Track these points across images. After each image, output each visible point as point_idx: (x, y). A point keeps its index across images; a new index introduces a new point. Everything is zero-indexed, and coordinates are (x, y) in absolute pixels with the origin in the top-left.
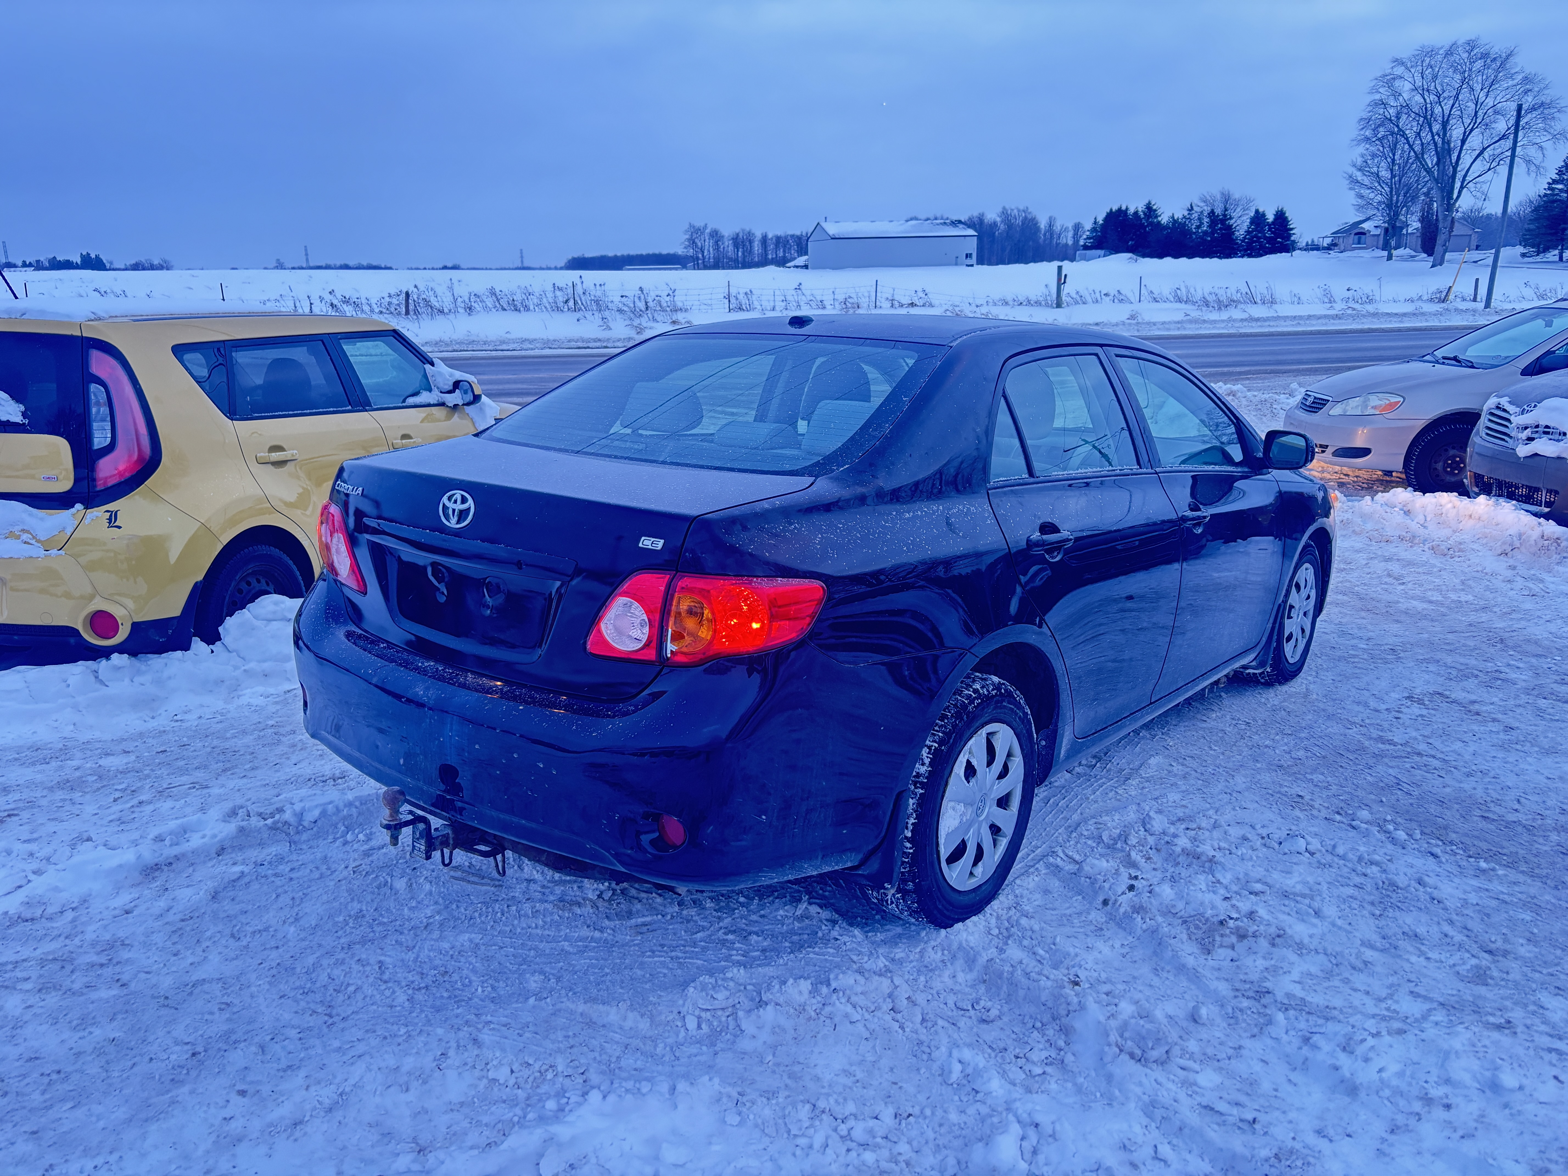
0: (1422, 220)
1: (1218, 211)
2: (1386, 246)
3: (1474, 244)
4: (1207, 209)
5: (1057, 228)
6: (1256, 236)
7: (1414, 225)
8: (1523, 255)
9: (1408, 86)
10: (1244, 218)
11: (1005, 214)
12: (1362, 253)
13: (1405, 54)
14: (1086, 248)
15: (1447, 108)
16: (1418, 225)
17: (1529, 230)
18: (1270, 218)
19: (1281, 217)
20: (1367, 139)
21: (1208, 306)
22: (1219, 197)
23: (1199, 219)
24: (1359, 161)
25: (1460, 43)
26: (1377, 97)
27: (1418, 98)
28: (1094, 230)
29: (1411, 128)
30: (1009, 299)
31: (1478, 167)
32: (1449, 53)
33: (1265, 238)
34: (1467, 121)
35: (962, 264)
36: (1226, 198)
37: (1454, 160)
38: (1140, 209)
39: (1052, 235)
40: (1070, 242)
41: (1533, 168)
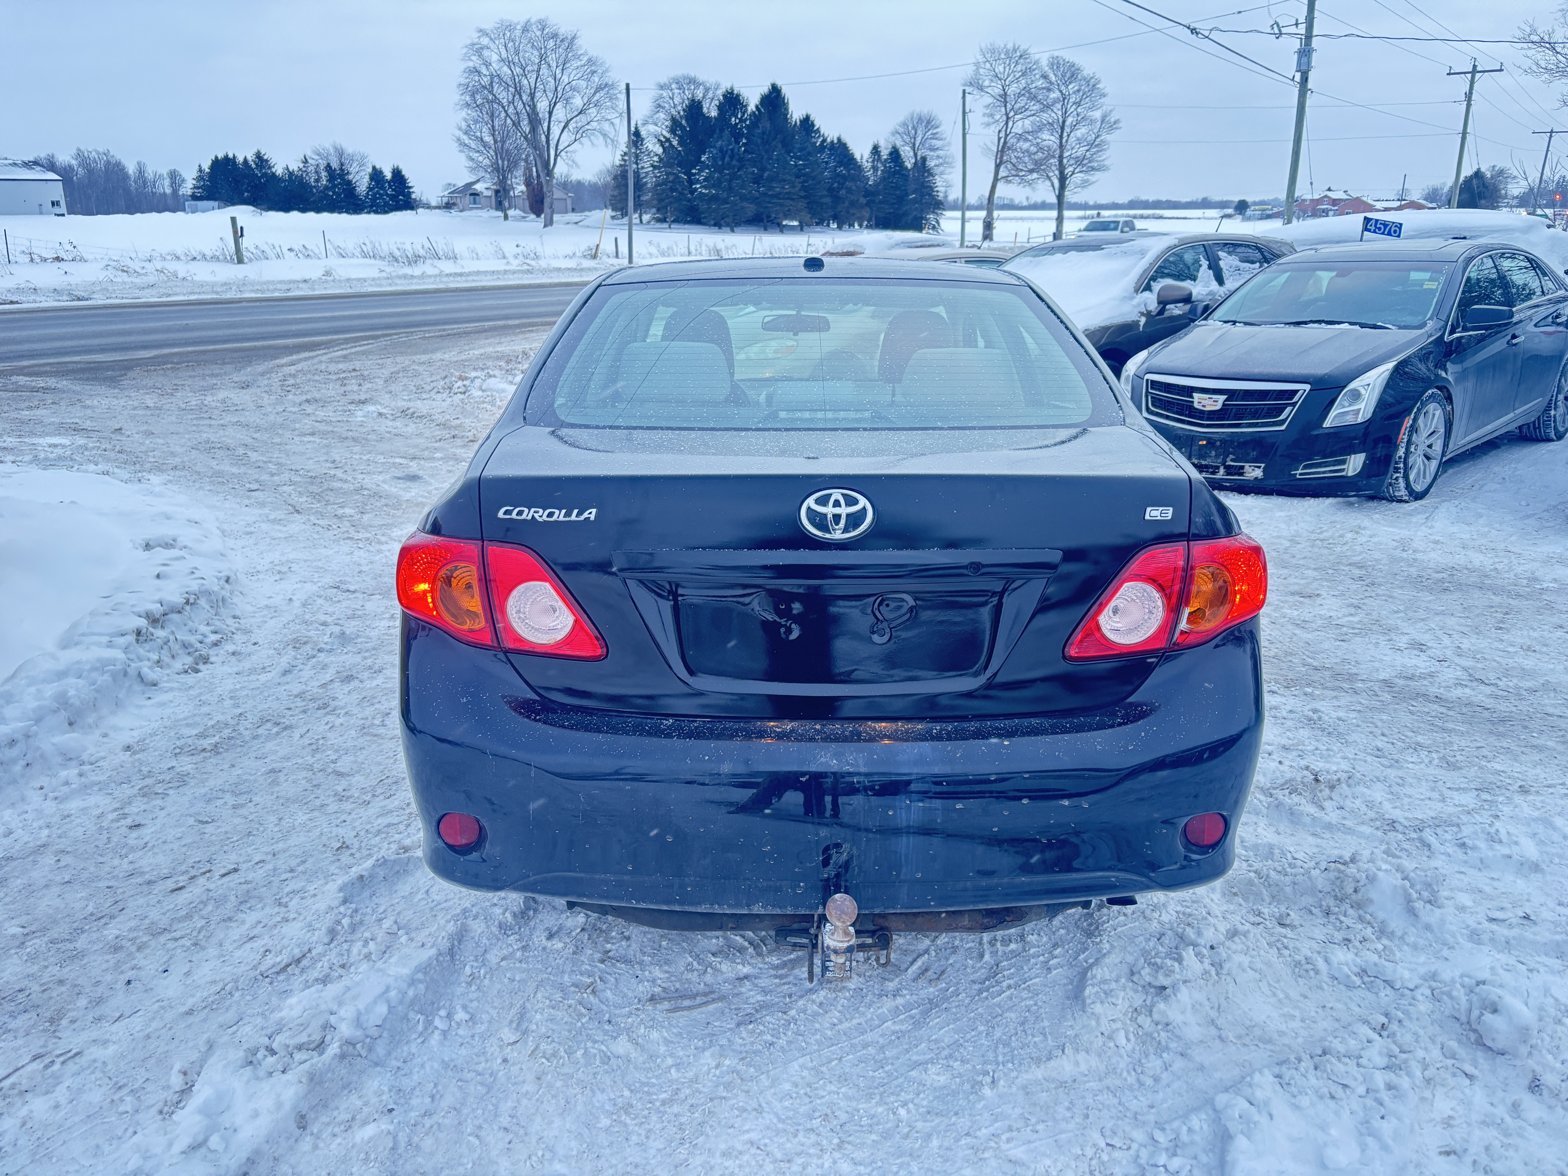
0: (528, 183)
1: (335, 165)
2: (499, 206)
3: (570, 207)
4: (323, 164)
5: (150, 174)
6: (378, 193)
7: (520, 188)
8: (613, 218)
9: (495, 57)
10: (363, 173)
11: (79, 154)
12: (480, 213)
13: (488, 26)
14: (194, 197)
15: (532, 81)
16: (523, 188)
17: (613, 196)
18: (388, 175)
19: (397, 174)
20: (468, 105)
21: (397, 260)
22: (332, 151)
23: (316, 172)
24: (464, 125)
25: (533, 21)
26: (471, 64)
27: (505, 69)
28: (200, 178)
29: (504, 96)
30: (179, 253)
31: (566, 138)
32: (525, 29)
33: (388, 195)
34: (550, 95)
35: (49, 213)
36: (340, 153)
37: (545, 129)
38: (249, 158)
39: (145, 182)
40: (168, 191)
41: (609, 141)
